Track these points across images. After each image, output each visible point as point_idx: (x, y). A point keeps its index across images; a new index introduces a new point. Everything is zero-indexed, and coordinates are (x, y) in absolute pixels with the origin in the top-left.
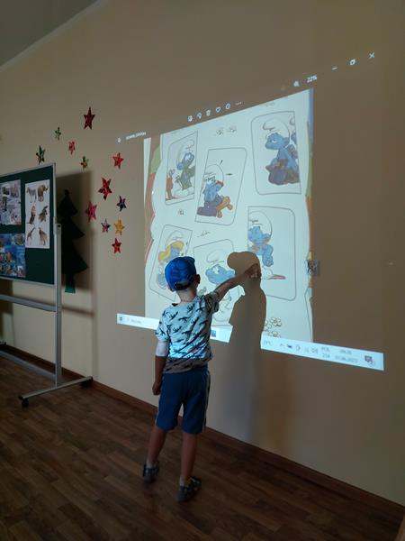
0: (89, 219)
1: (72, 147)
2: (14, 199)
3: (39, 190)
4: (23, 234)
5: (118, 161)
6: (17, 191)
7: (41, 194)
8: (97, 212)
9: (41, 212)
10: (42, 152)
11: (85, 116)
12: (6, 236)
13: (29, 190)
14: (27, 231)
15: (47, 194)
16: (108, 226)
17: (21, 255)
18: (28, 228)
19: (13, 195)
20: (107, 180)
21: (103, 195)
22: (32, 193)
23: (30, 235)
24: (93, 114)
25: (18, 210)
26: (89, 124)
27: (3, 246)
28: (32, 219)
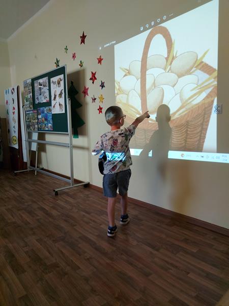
0: (85, 96)
1: (74, 56)
2: (45, 88)
3: (58, 81)
4: (50, 107)
5: (100, 61)
6: (46, 83)
7: (59, 83)
8: (89, 92)
9: (59, 93)
10: (58, 61)
11: (81, 37)
12: (42, 109)
13: (53, 82)
14: (53, 105)
15: (62, 83)
16: (95, 99)
17: (50, 118)
18: (53, 103)
19: (44, 86)
20: (94, 73)
21: (92, 81)
22: (54, 83)
23: (54, 107)
24: (85, 35)
25: (47, 94)
26: (83, 41)
27: (40, 114)
28: (55, 98)
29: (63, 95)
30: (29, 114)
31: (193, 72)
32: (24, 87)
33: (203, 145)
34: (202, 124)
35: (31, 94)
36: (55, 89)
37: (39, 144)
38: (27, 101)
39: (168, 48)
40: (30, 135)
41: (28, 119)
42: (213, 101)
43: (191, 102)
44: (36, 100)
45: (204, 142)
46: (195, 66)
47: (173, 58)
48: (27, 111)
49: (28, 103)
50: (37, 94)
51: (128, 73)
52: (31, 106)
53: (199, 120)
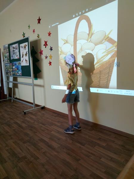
0: (41, 55)
1: (34, 31)
2: (16, 50)
3: (24, 46)
4: (20, 62)
5: (49, 34)
6: (17, 47)
7: (25, 47)
8: (43, 53)
10: (24, 34)
11: (38, 20)
12: (15, 62)
13: (21, 47)
14: (21, 60)
15: (27, 47)
16: (47, 57)
17: (20, 68)
19: (16, 49)
20: (46, 41)
21: (45, 46)
22: (22, 47)
23: (22, 61)
24: (40, 18)
25: (18, 54)
26: (39, 22)
27: (14, 66)
28: (23, 56)
29: (28, 55)
30: (7, 65)
31: (103, 43)
32: (4, 50)
33: (109, 85)
34: (109, 73)
35: (8, 54)
36: (23, 51)
37: (14, 84)
38: (6, 58)
39: (89, 28)
40: (8, 78)
41: (7, 69)
42: (114, 60)
43: (102, 60)
44: (11, 57)
45: (109, 83)
46: (105, 39)
47: (92, 34)
48: (6, 64)
49: (6, 59)
50: (11, 54)
51: (66, 42)
52: (8, 61)
53: (107, 70)
